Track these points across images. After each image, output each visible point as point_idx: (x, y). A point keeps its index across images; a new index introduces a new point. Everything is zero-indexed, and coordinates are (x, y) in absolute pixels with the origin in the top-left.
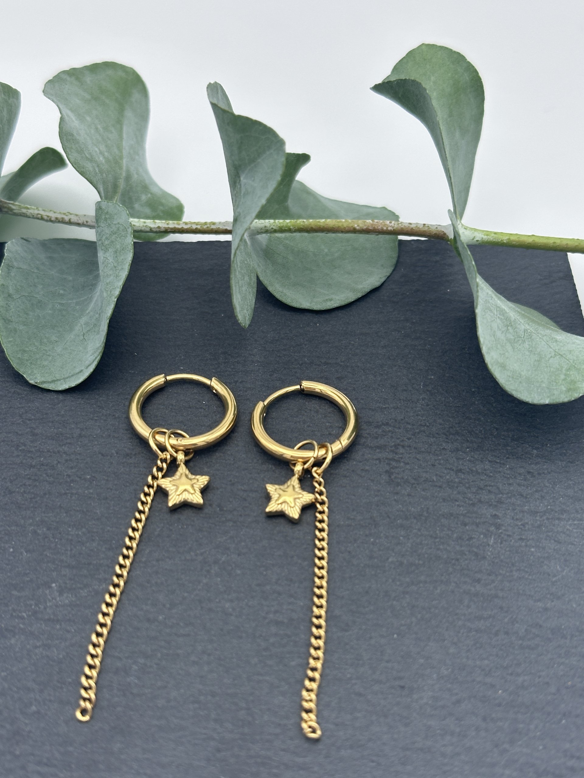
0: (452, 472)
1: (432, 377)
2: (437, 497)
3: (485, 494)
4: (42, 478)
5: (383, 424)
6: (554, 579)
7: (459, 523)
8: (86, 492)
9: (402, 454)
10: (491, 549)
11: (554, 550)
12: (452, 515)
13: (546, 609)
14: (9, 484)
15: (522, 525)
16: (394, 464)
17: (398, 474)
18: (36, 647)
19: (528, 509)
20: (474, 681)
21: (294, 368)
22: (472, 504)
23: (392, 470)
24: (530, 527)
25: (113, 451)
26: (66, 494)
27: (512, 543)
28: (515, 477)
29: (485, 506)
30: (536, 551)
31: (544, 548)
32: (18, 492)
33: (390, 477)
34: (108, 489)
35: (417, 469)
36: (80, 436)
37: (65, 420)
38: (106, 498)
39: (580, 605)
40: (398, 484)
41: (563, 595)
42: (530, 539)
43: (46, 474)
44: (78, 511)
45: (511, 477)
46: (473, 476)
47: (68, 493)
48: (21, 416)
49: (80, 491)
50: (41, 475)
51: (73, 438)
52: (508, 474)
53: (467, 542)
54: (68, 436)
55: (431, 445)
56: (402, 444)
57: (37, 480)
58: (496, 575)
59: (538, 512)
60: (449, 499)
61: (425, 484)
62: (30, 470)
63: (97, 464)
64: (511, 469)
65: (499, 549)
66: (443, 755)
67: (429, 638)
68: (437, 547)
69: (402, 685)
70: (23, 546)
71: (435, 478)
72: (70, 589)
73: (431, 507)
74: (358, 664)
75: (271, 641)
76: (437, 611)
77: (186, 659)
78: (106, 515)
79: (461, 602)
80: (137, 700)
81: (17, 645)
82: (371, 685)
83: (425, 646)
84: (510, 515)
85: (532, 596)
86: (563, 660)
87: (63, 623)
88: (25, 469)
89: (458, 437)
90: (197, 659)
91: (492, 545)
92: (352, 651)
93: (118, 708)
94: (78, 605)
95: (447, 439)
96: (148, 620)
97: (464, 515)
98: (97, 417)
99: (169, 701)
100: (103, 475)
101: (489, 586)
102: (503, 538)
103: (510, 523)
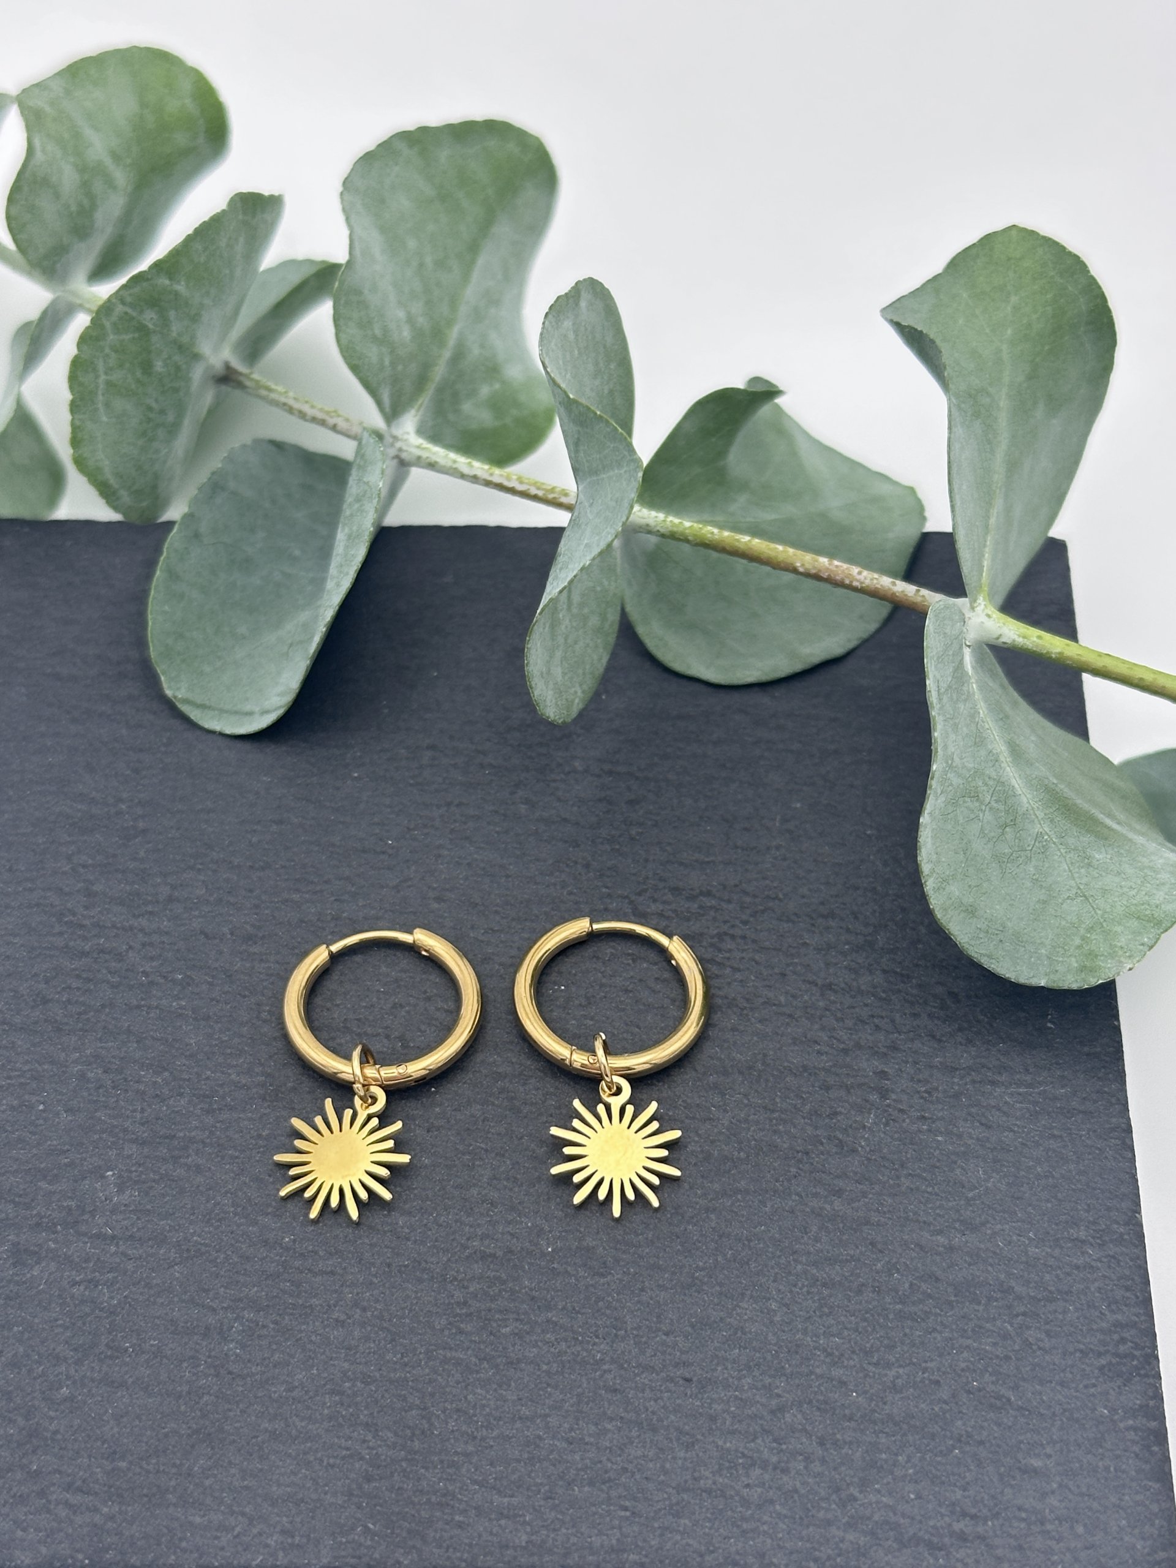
0: (814, 988)
1: (798, 805)
2: (782, 1035)
3: (869, 1031)
4: (99, 976)
5: (702, 893)
6: (971, 1195)
7: (817, 1084)
8: (174, 1004)
9: (730, 951)
10: (867, 1136)
11: (978, 1139)
12: (805, 1068)
13: (951, 1249)
14: (44, 986)
15: (926, 1092)
18: (75, 1283)
19: (941, 1063)
20: (812, 1373)
21: (554, 781)
22: (843, 1049)
24: (940, 1095)
25: (226, 930)
26: (138, 1007)
27: (904, 1125)
28: (924, 1001)
29: (865, 1055)
30: (946, 1141)
31: (960, 1136)
32: (58, 1001)
34: (212, 1000)
36: (170, 899)
37: (145, 869)
38: (207, 1018)
39: (1010, 1242)
41: (983, 1224)
42: (938, 1119)
43: (107, 968)
44: (158, 1040)
45: (918, 1002)
46: (851, 996)
47: (143, 1006)
48: (69, 858)
49: (164, 1002)
50: (99, 971)
51: (158, 902)
52: (912, 995)
53: (827, 1121)
54: (149, 898)
55: (782, 936)
56: (731, 932)
57: (92, 980)
58: (871, 1184)
59: (957, 1069)
60: (804, 1039)
61: (764, 1009)
62: (80, 960)
63: (196, 953)
64: (920, 986)
65: (882, 1135)
66: (746, 1502)
67: (743, 1294)
68: (775, 1128)
69: (687, 1376)
70: (61, 1100)
71: (782, 999)
72: (136, 1182)
73: (771, 1053)
74: (616, 1335)
75: (471, 1289)
76: (761, 1245)
77: (325, 1316)
78: (206, 1049)
79: (805, 1230)
80: (237, 1385)
81: (42, 1278)
82: (636, 1375)
83: (734, 1309)
84: (908, 1073)
85: (929, 1224)
86: (969, 1342)
87: (121, 1243)
88: (72, 959)
89: (832, 923)
90: (343, 1317)
91: (869, 1128)
92: (608, 1312)
93: (206, 1398)
94: (149, 1211)
95: (813, 925)
96: (266, 1242)
97: (827, 1071)
98: (201, 864)
99: (291, 1389)
100: (206, 975)
101: (857, 1203)
102: (891, 1115)
103: (907, 1087)
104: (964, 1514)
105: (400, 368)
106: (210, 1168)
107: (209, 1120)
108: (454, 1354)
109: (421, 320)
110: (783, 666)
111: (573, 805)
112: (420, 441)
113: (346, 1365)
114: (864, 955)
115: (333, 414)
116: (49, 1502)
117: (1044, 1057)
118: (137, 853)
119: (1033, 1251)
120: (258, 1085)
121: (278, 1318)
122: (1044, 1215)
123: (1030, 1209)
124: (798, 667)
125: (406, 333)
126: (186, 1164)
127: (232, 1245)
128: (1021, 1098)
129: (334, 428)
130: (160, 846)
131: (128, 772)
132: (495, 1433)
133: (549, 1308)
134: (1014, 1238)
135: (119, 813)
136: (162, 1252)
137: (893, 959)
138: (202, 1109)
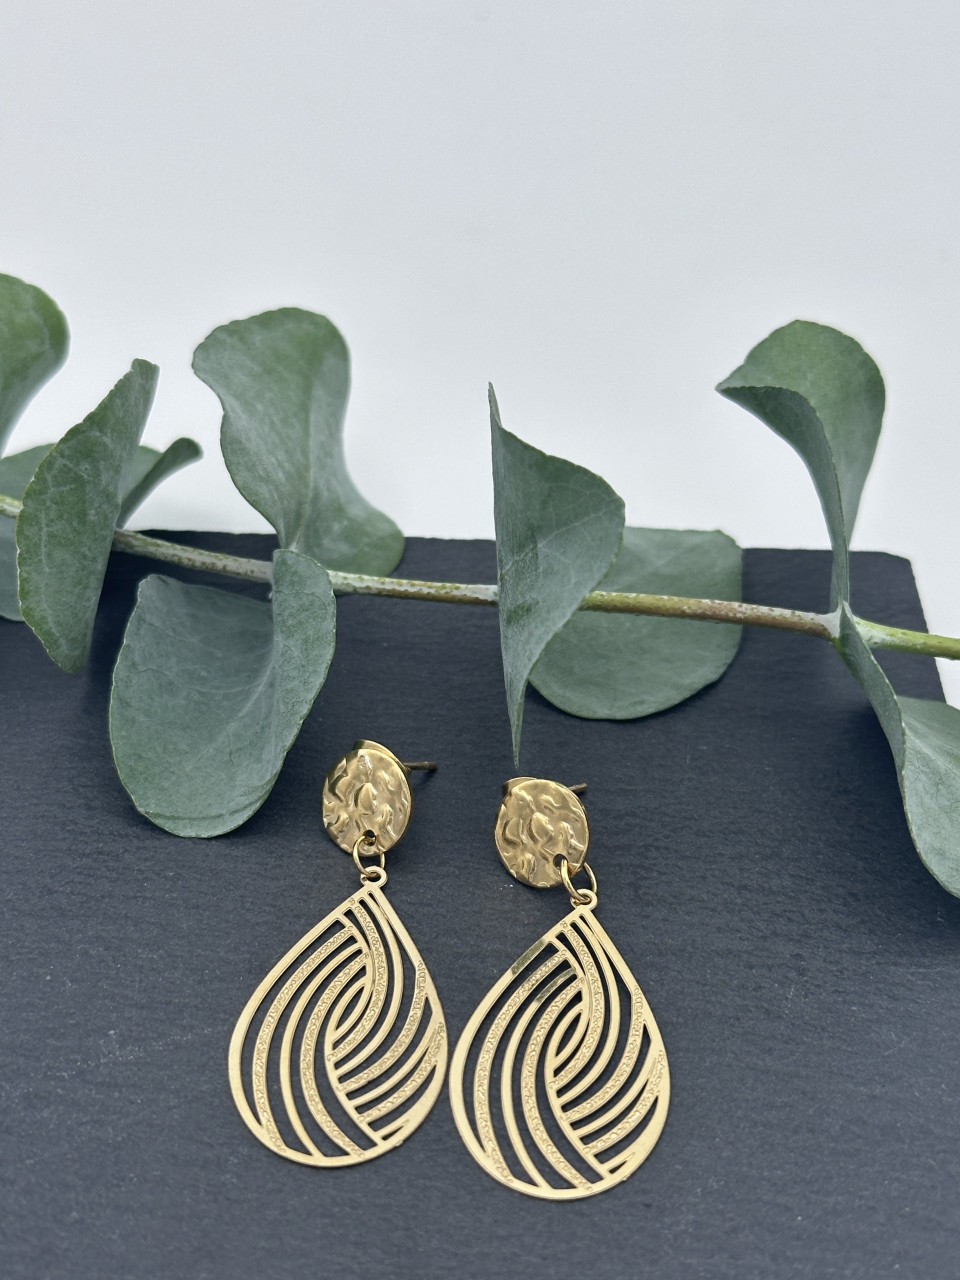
0: (732, 888)
1: (705, 748)
2: (708, 925)
3: (783, 922)
4: (99, 873)
5: (627, 814)
6: (886, 1054)
7: (741, 964)
8: (167, 896)
9: (655, 859)
10: (789, 1006)
11: (887, 1009)
12: (730, 951)
13: (873, 1097)
14: (49, 881)
15: (838, 971)
16: (642, 872)
17: (649, 888)
18: (82, 1124)
19: (849, 949)
20: (759, 1200)
22: (762, 937)
23: (639, 882)
24: (851, 974)
26: (135, 897)
27: (822, 997)
28: (829, 900)
29: (781, 941)
30: (860, 1011)
31: (871, 1006)
32: (62, 893)
33: (636, 892)
34: (200, 893)
35: (678, 882)
38: (197, 907)
39: (925, 1093)
40: (649, 904)
41: (900, 1078)
42: (850, 993)
43: (106, 867)
44: (153, 924)
45: (823, 900)
46: (764, 895)
47: (139, 897)
49: (157, 894)
50: (98, 869)
52: (817, 895)
53: (753, 993)
55: (700, 847)
56: (655, 844)
57: (93, 876)
58: (798, 1044)
59: (863, 953)
60: (727, 928)
61: (690, 904)
62: (81, 860)
64: (824, 888)
65: (803, 1005)
68: (707, 998)
70: (66, 972)
71: (705, 897)
72: (136, 1040)
73: (699, 939)
75: (446, 1129)
76: (704, 1094)
78: (197, 931)
79: (742, 1082)
80: (235, 1210)
81: (51, 1119)
84: (821, 956)
85: (852, 1077)
86: (898, 1174)
87: (124, 1090)
88: (75, 859)
89: (742, 838)
91: (791, 999)
93: (206, 1221)
94: (149, 1063)
95: (726, 839)
97: (749, 953)
99: (284, 1213)
100: (194, 873)
101: (786, 1060)
102: (808, 989)
103: (821, 967)
107: (201, 989)
114: (773, 863)
117: (938, 944)
119: (947, 1100)
122: (953, 1070)
123: (940, 1066)
128: (921, 977)
134: (929, 1089)
136: (161, 1097)
137: (799, 867)
138: (194, 980)
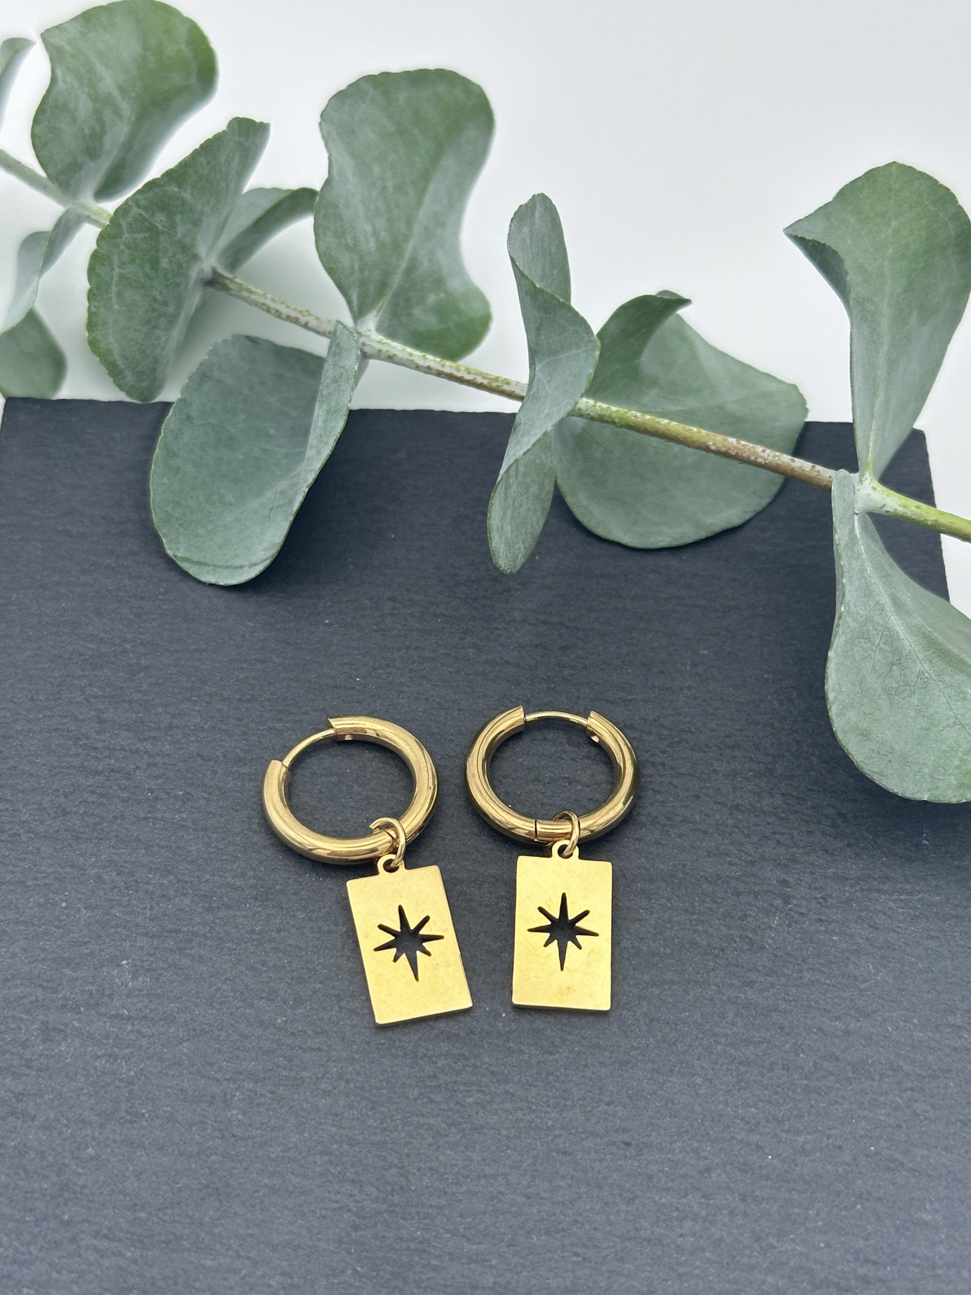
0: (724, 809)
1: (706, 652)
2: (698, 849)
3: (772, 846)
4: (111, 792)
6: (862, 987)
7: (729, 891)
8: (176, 817)
10: (773, 935)
11: (867, 939)
12: (719, 877)
13: (847, 1033)
14: (64, 800)
15: (822, 898)
18: (98, 1057)
19: (834, 873)
20: (733, 1138)
21: (497, 629)
22: (750, 861)
24: (834, 901)
25: (219, 753)
26: (146, 819)
27: (805, 926)
28: (818, 821)
29: (768, 866)
30: (840, 941)
31: (852, 936)
32: (75, 813)
34: (209, 813)
35: (673, 802)
36: (171, 727)
37: (148, 700)
38: (205, 829)
39: (898, 1028)
41: (874, 1012)
42: (833, 921)
43: (118, 785)
44: (163, 847)
45: (812, 821)
46: (755, 816)
47: (150, 818)
48: (82, 689)
49: (168, 815)
50: (111, 787)
51: (159, 728)
52: (807, 815)
53: (739, 922)
54: (152, 725)
55: (695, 763)
56: (652, 760)
57: (105, 795)
58: (778, 976)
59: (848, 879)
60: (717, 852)
61: (682, 826)
62: (94, 778)
63: (194, 773)
64: (814, 808)
65: (786, 935)
66: (680, 1249)
67: (672, 1071)
68: (694, 928)
69: (627, 1140)
70: (81, 899)
71: (697, 817)
72: (148, 970)
73: (689, 863)
74: (565, 1106)
75: (439, 1065)
76: (686, 1029)
77: (314, 1087)
78: (205, 855)
79: (723, 1016)
80: (240, 1147)
81: (68, 1053)
82: (582, 1139)
83: (665, 1083)
84: (807, 882)
85: (829, 1012)
86: (866, 1112)
87: (136, 1022)
88: (88, 777)
89: (737, 753)
90: (330, 1088)
91: (775, 929)
92: (557, 1085)
93: (213, 1158)
94: (159, 995)
95: (721, 754)
96: (261, 1023)
97: (737, 879)
98: (196, 696)
99: (285, 1151)
100: (203, 792)
101: (766, 993)
102: (793, 917)
103: (806, 894)
104: (867, 1261)
105: (366, 273)
106: (211, 959)
107: (209, 917)
108: (426, 1120)
109: (383, 234)
110: (690, 534)
111: (513, 650)
112: (380, 337)
113: (334, 1129)
114: (766, 780)
115: (305, 313)
116: (79, 1247)
117: (921, 869)
118: (140, 686)
119: (917, 1034)
120: (251, 887)
121: (273, 1088)
122: (926, 1004)
123: (913, 999)
124: (703, 534)
125: (372, 245)
126: (190, 955)
127: (232, 1025)
128: (902, 904)
129: (306, 326)
130: (161, 681)
131: (131, 617)
132: (464, 1188)
133: (506, 1081)
134: (902, 1024)
135: (124, 652)
136: (172, 1030)
137: (790, 785)
138: (203, 907)
